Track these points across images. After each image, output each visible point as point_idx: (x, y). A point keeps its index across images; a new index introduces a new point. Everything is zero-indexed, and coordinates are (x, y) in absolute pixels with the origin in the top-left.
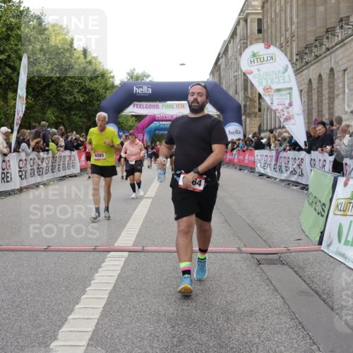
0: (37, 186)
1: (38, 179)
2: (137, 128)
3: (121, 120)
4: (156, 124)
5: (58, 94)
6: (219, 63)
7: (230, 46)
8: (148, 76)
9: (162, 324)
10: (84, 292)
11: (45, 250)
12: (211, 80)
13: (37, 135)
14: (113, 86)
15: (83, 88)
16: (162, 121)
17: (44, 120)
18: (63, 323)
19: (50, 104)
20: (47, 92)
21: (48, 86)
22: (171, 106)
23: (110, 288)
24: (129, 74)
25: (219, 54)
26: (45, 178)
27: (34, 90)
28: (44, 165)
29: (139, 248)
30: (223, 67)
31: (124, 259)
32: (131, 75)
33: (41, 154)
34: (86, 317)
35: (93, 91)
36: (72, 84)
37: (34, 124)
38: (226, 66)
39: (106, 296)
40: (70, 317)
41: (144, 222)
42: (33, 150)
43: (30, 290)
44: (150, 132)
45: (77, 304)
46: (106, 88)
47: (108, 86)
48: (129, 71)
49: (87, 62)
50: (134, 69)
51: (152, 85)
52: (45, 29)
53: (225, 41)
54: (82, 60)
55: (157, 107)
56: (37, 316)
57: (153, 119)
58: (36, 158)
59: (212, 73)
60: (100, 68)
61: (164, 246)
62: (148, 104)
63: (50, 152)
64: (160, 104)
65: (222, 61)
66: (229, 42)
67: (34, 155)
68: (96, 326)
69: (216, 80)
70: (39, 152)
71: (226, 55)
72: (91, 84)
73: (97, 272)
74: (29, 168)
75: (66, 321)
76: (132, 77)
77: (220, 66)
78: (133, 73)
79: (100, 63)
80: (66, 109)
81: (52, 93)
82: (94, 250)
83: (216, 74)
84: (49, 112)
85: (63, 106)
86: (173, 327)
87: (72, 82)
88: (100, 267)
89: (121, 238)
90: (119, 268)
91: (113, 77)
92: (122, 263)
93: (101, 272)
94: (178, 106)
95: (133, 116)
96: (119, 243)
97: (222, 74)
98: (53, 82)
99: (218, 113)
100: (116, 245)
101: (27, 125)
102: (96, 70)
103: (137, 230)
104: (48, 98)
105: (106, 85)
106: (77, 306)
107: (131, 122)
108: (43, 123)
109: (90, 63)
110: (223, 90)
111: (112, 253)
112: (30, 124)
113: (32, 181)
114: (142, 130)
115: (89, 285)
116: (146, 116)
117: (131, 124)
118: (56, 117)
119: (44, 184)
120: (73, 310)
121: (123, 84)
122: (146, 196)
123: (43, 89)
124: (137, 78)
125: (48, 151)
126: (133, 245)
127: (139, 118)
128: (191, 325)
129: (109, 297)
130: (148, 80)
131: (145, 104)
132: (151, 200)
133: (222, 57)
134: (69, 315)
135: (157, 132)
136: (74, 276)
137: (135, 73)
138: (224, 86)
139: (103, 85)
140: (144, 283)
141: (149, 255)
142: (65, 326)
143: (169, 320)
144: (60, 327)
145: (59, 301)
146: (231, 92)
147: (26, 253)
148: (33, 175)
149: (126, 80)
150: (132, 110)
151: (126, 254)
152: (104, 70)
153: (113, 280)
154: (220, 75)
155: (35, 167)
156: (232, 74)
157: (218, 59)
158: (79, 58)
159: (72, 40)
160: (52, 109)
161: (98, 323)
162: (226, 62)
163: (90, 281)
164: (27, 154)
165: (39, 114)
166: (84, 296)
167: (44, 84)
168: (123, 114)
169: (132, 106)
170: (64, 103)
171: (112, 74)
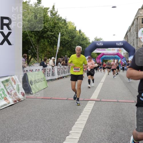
0: (63, 77)
1: (64, 75)
2: (98, 57)
3: (92, 55)
4: (104, 56)
5: (71, 46)
6: (127, 34)
7: (132, 28)
8: (102, 39)
9: (108, 127)
10: (80, 115)
11: (67, 100)
12: (124, 40)
13: (63, 60)
14: (89, 43)
15: (79, 44)
16: (107, 55)
17: (66, 55)
18: (74, 125)
19: (68, 49)
20: (67, 45)
21: (68, 43)
22: (110, 50)
23: (89, 113)
24: (95, 39)
25: (127, 31)
26: (66, 75)
27: (62, 45)
28: (66, 70)
29: (99, 100)
30: (129, 36)
31: (94, 104)
32: (96, 39)
33: (65, 66)
34: (81, 123)
35: (83, 45)
36: (76, 42)
37: (62, 56)
38: (130, 35)
39: (88, 116)
40: (76, 123)
41: (100, 91)
42: (62, 65)
43: (62, 113)
44: (102, 59)
45: (78, 118)
46: (87, 44)
47: (88, 43)
48: (95, 38)
49: (80, 35)
50: (97, 37)
51: (103, 42)
52: (67, 24)
53: (130, 26)
54: (79, 34)
55: (105, 50)
56: (65, 122)
57: (103, 54)
58: (63, 68)
59: (125, 38)
60: (85, 37)
61: (108, 99)
62: (102, 49)
63: (68, 66)
64: (106, 49)
65: (128, 34)
66: (131, 27)
67: (62, 67)
68: (85, 127)
69: (126, 40)
70: (64, 66)
71: (130, 31)
72: (82, 42)
73: (84, 108)
74: (61, 71)
75: (74, 124)
76: (96, 40)
77: (128, 35)
78: (96, 38)
79: (85, 35)
80: (73, 51)
81: (68, 46)
82: (83, 100)
83: (126, 38)
84: (68, 52)
85: (72, 50)
86: (112, 128)
87: (75, 42)
88: (86, 106)
89: (92, 96)
90: (92, 107)
91: (89, 40)
92: (93, 105)
93: (86, 108)
94: (112, 50)
95: (96, 53)
96: (92, 98)
97: (128, 38)
98: (69, 42)
99: (127, 52)
100: (91, 98)
101: (60, 56)
102: (83, 37)
103: (98, 93)
104: (67, 47)
105: (87, 43)
106: (78, 119)
107: (96, 55)
108: (66, 56)
109: (82, 35)
110: (129, 44)
111: (89, 101)
112: (61, 56)
113: (62, 76)
114: (99, 58)
115: (82, 112)
116: (101, 53)
117: (96, 56)
118: (70, 54)
119: (66, 77)
120: (76, 120)
121: (93, 42)
122: (101, 82)
123: (66, 44)
124: (98, 40)
125: (67, 65)
126: (97, 99)
127: (98, 54)
128: (118, 128)
129: (89, 117)
130: (102, 41)
131: (100, 49)
132: (103, 83)
133: (128, 32)
134: (75, 122)
135: (105, 59)
136: (77, 109)
137: (97, 38)
138: (129, 43)
139: (86, 42)
140: (101, 112)
141: (103, 102)
142: (74, 126)
143: (110, 126)
144: (73, 126)
145: (72, 117)
146: (132, 45)
147: (60, 100)
148: (62, 73)
149: (94, 41)
150: (96, 51)
151: (95, 102)
152: (86, 37)
153: (90, 111)
154: (128, 39)
155: (63, 71)
156: (132, 38)
157: (127, 33)
158: (78, 33)
159: (76, 27)
160: (69, 51)
161: (85, 126)
162: (130, 34)
163: (82, 111)
164: (60, 67)
165: (64, 53)
166: (80, 116)
167: (66, 42)
168: (93, 52)
169: (96, 50)
170: (72, 49)
171: (89, 39)
